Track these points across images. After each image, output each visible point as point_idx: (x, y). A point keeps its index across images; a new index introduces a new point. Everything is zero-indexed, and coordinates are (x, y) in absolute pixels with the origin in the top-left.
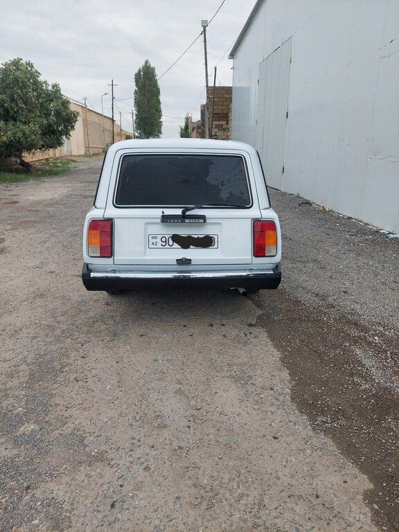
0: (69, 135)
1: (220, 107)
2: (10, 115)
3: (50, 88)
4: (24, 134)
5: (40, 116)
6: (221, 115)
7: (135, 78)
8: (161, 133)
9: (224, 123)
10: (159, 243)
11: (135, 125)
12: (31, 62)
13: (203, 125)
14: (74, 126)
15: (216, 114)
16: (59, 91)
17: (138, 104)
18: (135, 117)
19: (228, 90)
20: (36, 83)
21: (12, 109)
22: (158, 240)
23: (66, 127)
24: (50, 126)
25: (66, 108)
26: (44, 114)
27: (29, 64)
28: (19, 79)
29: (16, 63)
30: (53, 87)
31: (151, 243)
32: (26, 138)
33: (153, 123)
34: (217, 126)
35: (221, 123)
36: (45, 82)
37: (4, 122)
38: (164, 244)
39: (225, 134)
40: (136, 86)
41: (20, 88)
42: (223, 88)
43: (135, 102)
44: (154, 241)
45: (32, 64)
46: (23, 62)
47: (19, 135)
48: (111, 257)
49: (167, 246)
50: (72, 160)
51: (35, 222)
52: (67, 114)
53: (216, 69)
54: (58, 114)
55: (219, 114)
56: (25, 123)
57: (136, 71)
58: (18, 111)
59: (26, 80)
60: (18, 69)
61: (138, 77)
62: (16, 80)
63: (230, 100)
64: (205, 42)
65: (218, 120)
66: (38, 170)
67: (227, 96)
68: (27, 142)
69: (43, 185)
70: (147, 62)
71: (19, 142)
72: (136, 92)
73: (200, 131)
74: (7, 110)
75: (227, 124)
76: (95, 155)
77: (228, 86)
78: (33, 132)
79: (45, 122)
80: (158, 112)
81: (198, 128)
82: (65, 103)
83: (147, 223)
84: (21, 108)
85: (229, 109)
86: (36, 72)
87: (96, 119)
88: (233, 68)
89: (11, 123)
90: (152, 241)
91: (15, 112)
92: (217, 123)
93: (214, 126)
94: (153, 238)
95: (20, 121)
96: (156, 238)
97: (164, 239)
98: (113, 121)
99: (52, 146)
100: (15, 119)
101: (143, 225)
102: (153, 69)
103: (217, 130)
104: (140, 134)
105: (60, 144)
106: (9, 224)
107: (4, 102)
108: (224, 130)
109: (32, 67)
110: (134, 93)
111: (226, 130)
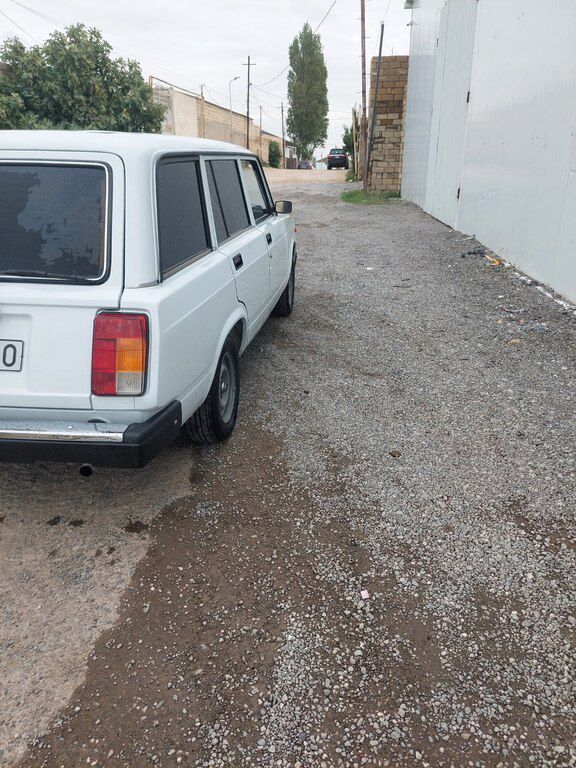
1: (389, 91)
2: (63, 112)
5: (108, 113)
6: (391, 104)
7: (291, 53)
8: (325, 136)
9: (396, 116)
11: (286, 127)
12: (98, 29)
15: (383, 102)
16: (139, 73)
17: (293, 93)
18: (286, 114)
19: (402, 62)
20: (105, 62)
21: (65, 102)
26: (115, 109)
27: (94, 33)
28: (75, 57)
29: (75, 33)
30: (131, 68)
33: (313, 122)
34: (384, 123)
35: (391, 116)
36: (120, 61)
39: (396, 134)
40: (291, 64)
42: (395, 59)
43: (289, 91)
45: (98, 33)
46: (86, 29)
53: (383, 26)
55: (387, 102)
56: (84, 124)
57: (291, 42)
58: (73, 106)
61: (294, 50)
62: (70, 58)
63: (404, 78)
65: (386, 113)
67: (401, 72)
70: (306, 27)
72: (291, 75)
74: (57, 105)
75: (400, 118)
77: (404, 55)
79: (114, 122)
82: (146, 92)
84: (78, 101)
85: (403, 93)
86: (106, 44)
87: (220, 117)
88: (411, 24)
91: (70, 108)
92: (384, 117)
93: (378, 122)
98: (249, 119)
100: (69, 119)
102: (317, 37)
103: (382, 128)
104: (294, 139)
107: (53, 92)
108: (395, 127)
109: (98, 35)
110: (289, 76)
111: (398, 128)
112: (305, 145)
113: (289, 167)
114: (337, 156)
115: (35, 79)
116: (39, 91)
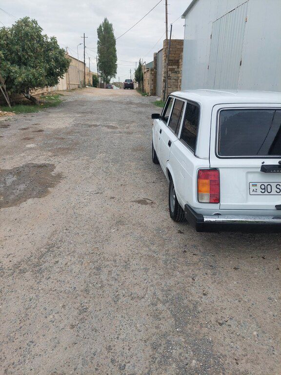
0: (63, 76)
1: (173, 55)
2: (22, 61)
3: (49, 40)
4: (34, 75)
5: (44, 62)
6: (174, 61)
7: (98, 32)
9: (176, 67)
10: (259, 190)
12: (36, 20)
13: (156, 67)
14: (67, 69)
15: (170, 60)
16: (56, 42)
17: (100, 51)
19: (180, 42)
20: (39, 36)
21: (23, 56)
22: (258, 187)
23: (61, 70)
24: (51, 69)
25: (62, 55)
26: (47, 60)
27: (34, 22)
28: (29, 34)
29: (25, 21)
30: (52, 40)
31: (251, 190)
32: (35, 79)
33: (111, 65)
34: (171, 70)
35: (174, 67)
36: (46, 36)
37: (18, 67)
38: (263, 191)
39: (176, 75)
40: (99, 38)
41: (30, 41)
42: (176, 41)
43: (98, 50)
44: (254, 188)
45: (36, 22)
46: (30, 20)
47: (31, 76)
48: (218, 203)
49: (266, 193)
50: (60, 94)
51: (68, 149)
52: (63, 61)
53: (172, 25)
54: (56, 60)
55: (172, 60)
56: (33, 67)
58: (28, 58)
59: (33, 34)
60: (27, 25)
62: (26, 34)
63: (182, 50)
64: (166, 5)
65: (172, 65)
66: (40, 102)
67: (179, 47)
68: (36, 82)
69: (51, 115)
70: (106, 20)
71: (30, 82)
73: (153, 72)
74: (20, 58)
75: (178, 68)
76: (73, 90)
78: (41, 75)
79: (48, 66)
80: (114, 58)
81: (152, 70)
82: (62, 52)
83: (248, 173)
84: (30, 56)
85: (180, 57)
86: (40, 28)
87: (74, 63)
88: (185, 26)
89: (23, 67)
90: (252, 188)
91: (26, 59)
92: (171, 67)
93: (168, 69)
94: (253, 185)
95: (30, 66)
96: (256, 185)
97: (263, 187)
98: (85, 64)
99: (51, 85)
100: (25, 64)
101: (245, 174)
102: (111, 25)
103: (170, 72)
105: (57, 83)
106: (49, 151)
107: (18, 51)
108: (176, 72)
109: (36, 24)
110: (98, 43)
111: (177, 72)
112: (107, 77)
113: (101, 88)
114: (129, 83)
115: (7, 44)
116: (10, 50)
